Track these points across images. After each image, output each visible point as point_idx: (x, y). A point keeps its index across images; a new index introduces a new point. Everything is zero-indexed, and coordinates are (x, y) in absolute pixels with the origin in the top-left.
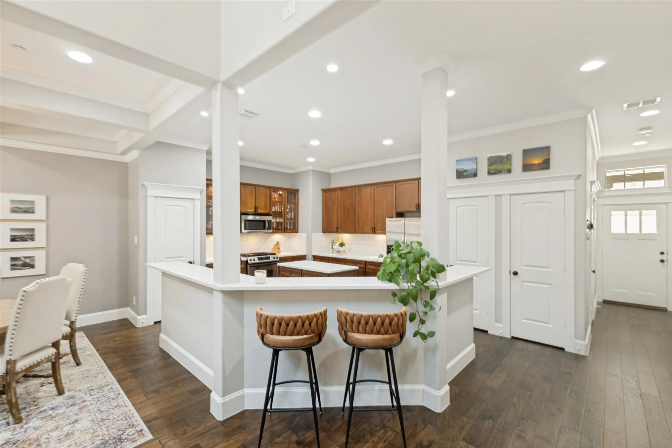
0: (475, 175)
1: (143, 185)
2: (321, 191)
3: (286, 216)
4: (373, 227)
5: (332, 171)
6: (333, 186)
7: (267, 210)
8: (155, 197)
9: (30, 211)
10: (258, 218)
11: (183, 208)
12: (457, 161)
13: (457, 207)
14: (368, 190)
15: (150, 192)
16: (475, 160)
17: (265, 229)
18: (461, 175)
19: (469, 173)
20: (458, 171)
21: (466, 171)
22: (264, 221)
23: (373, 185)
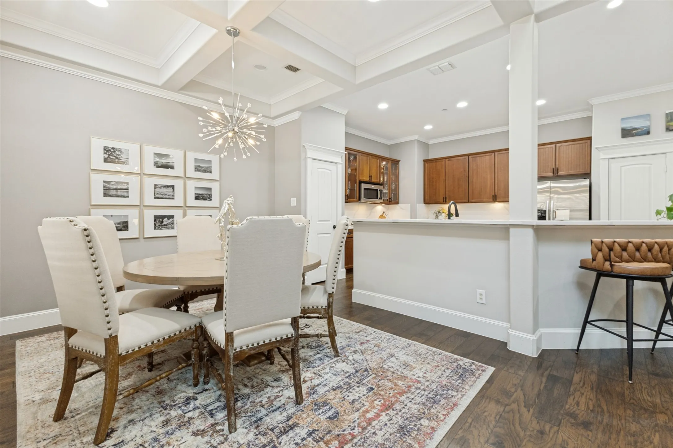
0: (648, 133)
1: (304, 146)
2: (423, 162)
3: (391, 186)
4: (494, 194)
5: (431, 142)
6: (431, 157)
7: (377, 180)
8: (313, 159)
9: (208, 170)
10: (373, 187)
11: (329, 172)
12: (623, 119)
13: (621, 167)
14: (487, 158)
15: (310, 154)
16: (647, 116)
17: (377, 198)
18: (627, 133)
19: (639, 130)
20: (623, 130)
21: (635, 129)
22: (377, 190)
23: (494, 151)
